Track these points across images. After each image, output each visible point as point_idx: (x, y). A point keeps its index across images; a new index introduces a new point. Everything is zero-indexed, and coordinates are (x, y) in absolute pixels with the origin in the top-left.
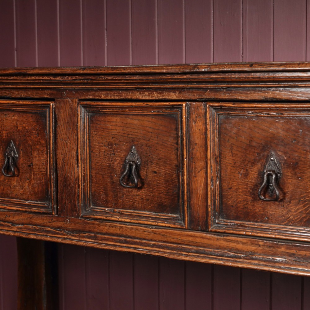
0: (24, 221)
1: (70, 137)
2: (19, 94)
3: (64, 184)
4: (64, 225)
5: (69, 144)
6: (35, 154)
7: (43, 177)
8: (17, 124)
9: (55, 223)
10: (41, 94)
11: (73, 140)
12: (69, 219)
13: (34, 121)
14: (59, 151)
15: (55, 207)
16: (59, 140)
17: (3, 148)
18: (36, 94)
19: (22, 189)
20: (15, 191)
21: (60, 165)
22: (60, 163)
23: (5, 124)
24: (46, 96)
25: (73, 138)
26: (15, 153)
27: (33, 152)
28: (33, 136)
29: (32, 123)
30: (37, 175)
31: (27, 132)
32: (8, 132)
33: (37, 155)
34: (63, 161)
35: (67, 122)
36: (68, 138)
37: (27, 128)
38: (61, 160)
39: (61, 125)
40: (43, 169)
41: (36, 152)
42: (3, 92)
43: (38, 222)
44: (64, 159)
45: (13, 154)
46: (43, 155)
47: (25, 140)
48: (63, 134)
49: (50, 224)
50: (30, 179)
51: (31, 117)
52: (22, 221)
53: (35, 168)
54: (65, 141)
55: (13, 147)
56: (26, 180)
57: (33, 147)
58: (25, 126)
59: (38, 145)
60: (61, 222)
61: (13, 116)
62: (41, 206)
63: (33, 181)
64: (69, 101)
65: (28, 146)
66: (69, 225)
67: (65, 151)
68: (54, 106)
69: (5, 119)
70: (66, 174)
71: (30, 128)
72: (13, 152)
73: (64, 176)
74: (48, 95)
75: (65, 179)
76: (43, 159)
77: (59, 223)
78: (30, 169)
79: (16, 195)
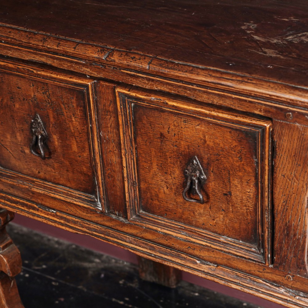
0: (219, 261)
1: (298, 175)
2: (208, 99)
3: (285, 232)
4: (282, 280)
5: (295, 184)
6: (236, 182)
7: (249, 214)
8: (205, 137)
9: (268, 274)
10: (247, 107)
11: (303, 181)
12: (293, 276)
13: (235, 140)
14: (278, 189)
15: (269, 256)
16: (279, 176)
17: (180, 162)
18: (239, 105)
19: (214, 220)
20: (201, 220)
21: (280, 208)
22: (280, 205)
23: (183, 132)
24: (257, 112)
25: (304, 178)
26: (201, 174)
27: (231, 179)
28: (232, 158)
29: (230, 141)
30: (239, 209)
31: (223, 150)
32: (190, 144)
33: (238, 184)
34: (284, 204)
35: (293, 155)
36: (295, 176)
37: (222, 145)
38: (282, 201)
39: (282, 157)
40: (249, 204)
41: (236, 180)
42: (181, 89)
43: (241, 266)
44: (286, 201)
45: (198, 175)
46: (250, 186)
47: (217, 160)
48: (285, 169)
49: (261, 273)
50: (226, 211)
51: (228, 133)
52: (214, 259)
53: (235, 199)
54: (290, 179)
55: (198, 164)
56: (220, 211)
57: (231, 173)
58: (219, 142)
59: (240, 171)
60: (278, 276)
61: (198, 125)
62: (245, 249)
63: (231, 215)
64: (298, 128)
65: (224, 170)
66: (292, 283)
67: (289, 192)
68: (271, 130)
69: (183, 126)
70: (289, 221)
71: (227, 147)
72: (198, 172)
73: (286, 224)
74: (260, 111)
75: (288, 228)
76: (249, 191)
77: (276, 276)
78: (227, 199)
79: (203, 224)
